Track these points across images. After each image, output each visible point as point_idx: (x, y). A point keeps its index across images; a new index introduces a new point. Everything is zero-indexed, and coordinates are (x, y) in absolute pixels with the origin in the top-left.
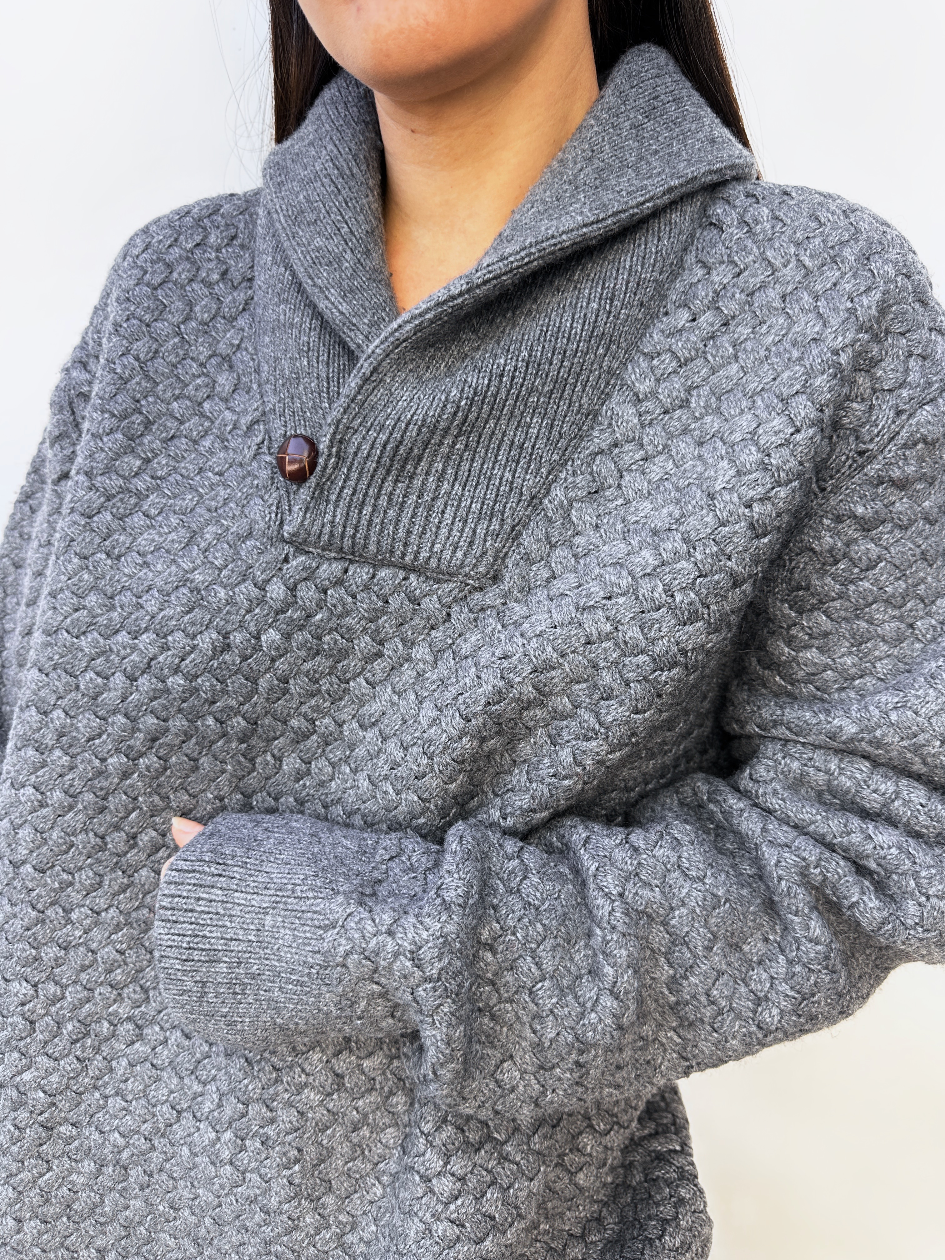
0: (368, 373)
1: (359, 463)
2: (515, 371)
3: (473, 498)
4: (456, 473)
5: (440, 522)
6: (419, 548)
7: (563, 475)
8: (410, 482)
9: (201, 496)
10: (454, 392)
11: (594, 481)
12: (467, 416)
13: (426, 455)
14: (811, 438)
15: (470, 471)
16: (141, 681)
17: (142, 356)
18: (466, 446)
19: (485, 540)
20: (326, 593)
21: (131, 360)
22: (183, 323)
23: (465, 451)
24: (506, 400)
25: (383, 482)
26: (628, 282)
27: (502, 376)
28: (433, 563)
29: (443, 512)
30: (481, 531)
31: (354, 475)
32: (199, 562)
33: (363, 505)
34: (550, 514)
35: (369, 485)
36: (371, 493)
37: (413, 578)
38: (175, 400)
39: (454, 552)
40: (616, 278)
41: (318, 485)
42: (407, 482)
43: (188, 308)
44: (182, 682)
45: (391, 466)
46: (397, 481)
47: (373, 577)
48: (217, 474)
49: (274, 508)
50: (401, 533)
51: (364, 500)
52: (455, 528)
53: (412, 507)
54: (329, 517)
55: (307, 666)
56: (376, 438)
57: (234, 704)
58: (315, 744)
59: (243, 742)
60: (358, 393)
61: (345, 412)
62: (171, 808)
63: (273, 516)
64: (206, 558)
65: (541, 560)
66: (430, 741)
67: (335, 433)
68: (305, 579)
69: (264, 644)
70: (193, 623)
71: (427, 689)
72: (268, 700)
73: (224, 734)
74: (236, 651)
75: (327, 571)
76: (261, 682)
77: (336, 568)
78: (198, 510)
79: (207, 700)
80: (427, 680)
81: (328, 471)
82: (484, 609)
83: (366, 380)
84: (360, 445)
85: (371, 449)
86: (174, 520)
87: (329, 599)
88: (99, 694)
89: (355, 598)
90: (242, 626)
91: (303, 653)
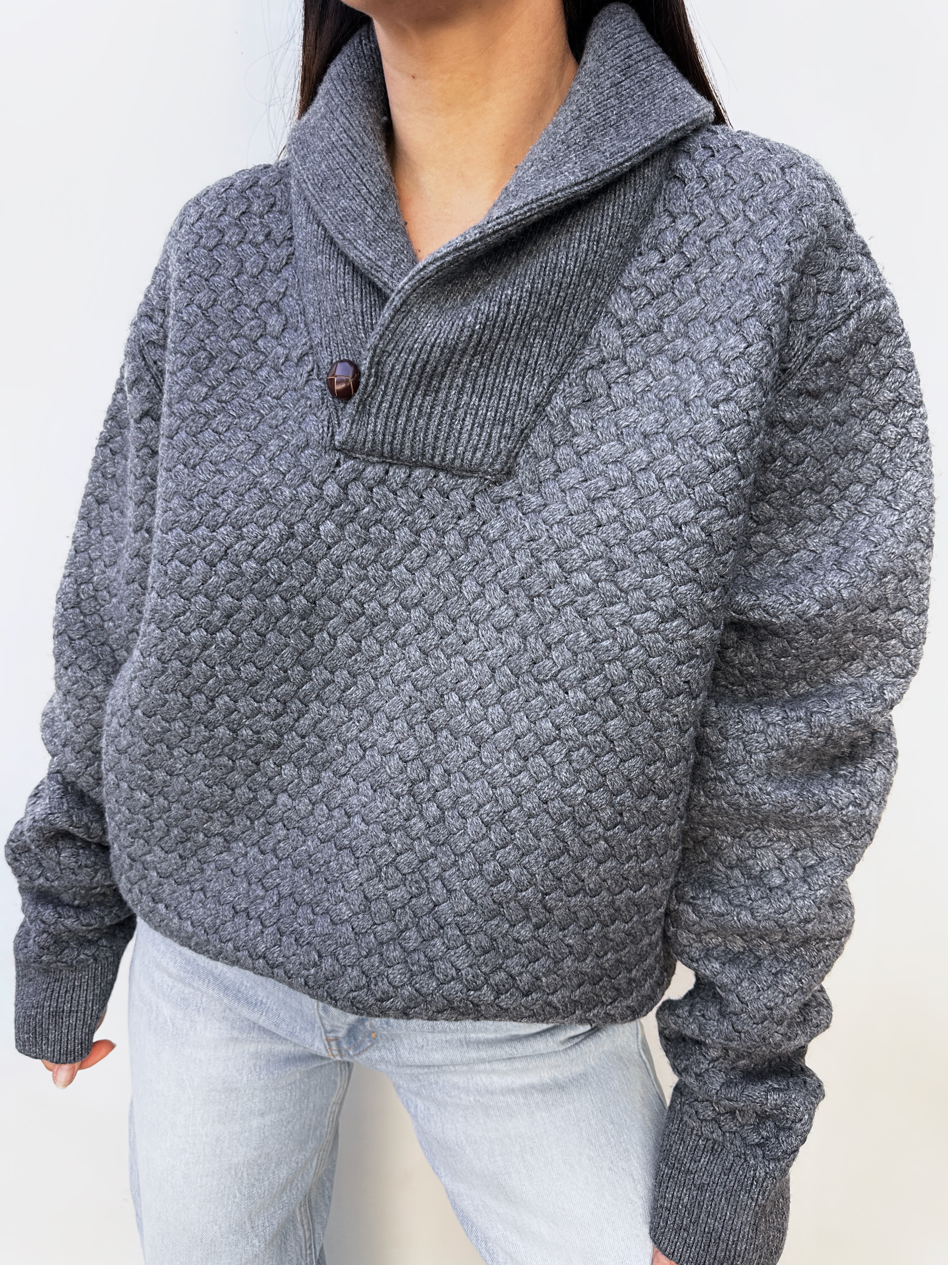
0: (398, 306)
1: (394, 380)
2: (520, 300)
3: (488, 407)
4: (474, 387)
5: (461, 429)
6: (445, 451)
7: (561, 387)
8: (436, 396)
9: (262, 416)
10: (470, 318)
11: (587, 391)
12: (481, 339)
13: (448, 372)
14: (762, 349)
15: (484, 384)
16: (219, 566)
17: (203, 305)
18: (481, 363)
19: (499, 442)
20: (372, 491)
21: (195, 308)
22: (236, 276)
23: (480, 368)
24: (514, 324)
25: (414, 396)
26: (611, 227)
27: (509, 304)
28: (458, 462)
29: (464, 420)
30: (495, 435)
31: (390, 391)
32: (266, 468)
33: (398, 416)
34: (552, 419)
35: (403, 399)
36: (404, 406)
37: (441, 475)
38: (233, 338)
39: (474, 453)
40: (601, 224)
41: (361, 400)
42: (433, 395)
43: (239, 265)
44: (254, 565)
45: (420, 382)
46: (425, 395)
47: (409, 476)
48: (274, 398)
49: (326, 423)
50: (430, 439)
51: (399, 411)
52: (475, 433)
53: (438, 417)
54: (371, 427)
55: (357, 553)
56: (406, 359)
57: (297, 584)
58: (364, 625)
59: (303, 619)
60: (391, 322)
61: (381, 338)
62: (241, 678)
63: (326, 429)
64: (272, 465)
65: (547, 457)
66: (476, 611)
67: (373, 356)
68: (354, 479)
69: (322, 533)
70: (264, 517)
71: (464, 570)
72: (324, 582)
73: (288, 612)
74: (299, 539)
75: (372, 472)
76: (319, 566)
77: (379, 470)
78: (261, 427)
79: (274, 581)
80: (463, 562)
81: (369, 389)
82: (503, 500)
83: (397, 311)
84: (393, 366)
85: (403, 369)
86: (241, 435)
87: (374, 495)
88: (182, 579)
89: (395, 495)
90: (304, 518)
91: (353, 542)
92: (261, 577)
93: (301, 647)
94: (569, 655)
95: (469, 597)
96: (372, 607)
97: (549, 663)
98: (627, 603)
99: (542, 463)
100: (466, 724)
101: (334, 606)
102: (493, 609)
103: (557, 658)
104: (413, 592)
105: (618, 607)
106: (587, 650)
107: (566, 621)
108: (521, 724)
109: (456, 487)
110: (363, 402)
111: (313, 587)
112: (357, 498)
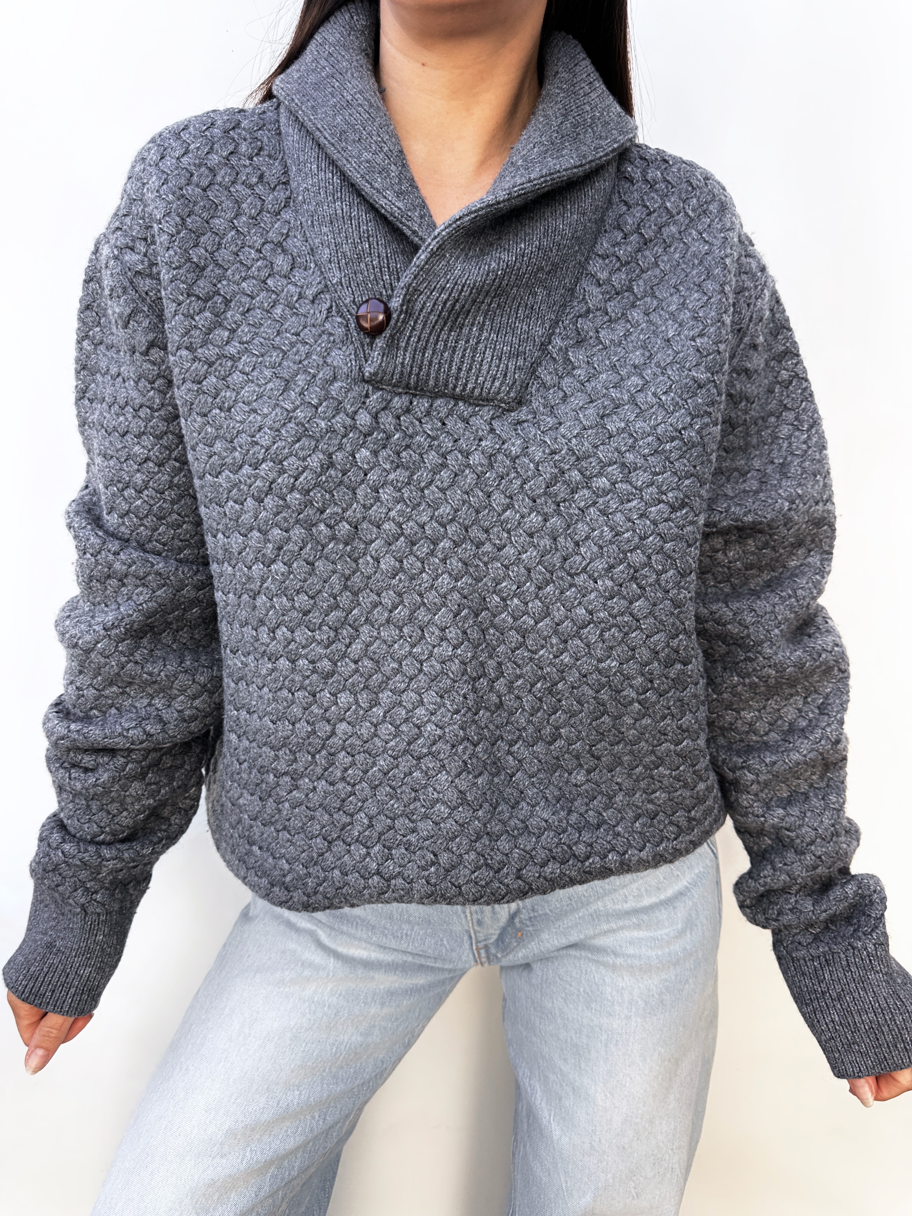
0: (435, 249)
1: (424, 317)
3: (504, 343)
5: (482, 361)
6: (467, 381)
7: (558, 331)
8: (460, 332)
10: (493, 265)
11: (579, 334)
12: (501, 283)
13: (472, 311)
15: (500, 323)
16: (266, 501)
19: (515, 373)
20: (399, 419)
21: (203, 251)
22: (235, 218)
25: (440, 332)
27: (523, 256)
28: (477, 392)
29: (484, 353)
30: (511, 366)
31: (419, 326)
32: (298, 403)
33: (425, 349)
35: (430, 334)
36: (431, 341)
37: (461, 404)
38: (243, 280)
39: (493, 382)
41: (391, 335)
42: (458, 331)
43: (236, 206)
45: (448, 319)
46: (450, 330)
47: (432, 405)
48: (293, 334)
49: (353, 357)
50: (454, 370)
51: (426, 346)
52: (493, 365)
53: (462, 350)
54: (399, 360)
55: (392, 476)
56: (438, 298)
57: (340, 511)
58: (404, 545)
59: (346, 544)
60: (426, 263)
61: (415, 278)
62: (295, 608)
63: (354, 363)
64: (302, 399)
65: (554, 386)
66: (507, 521)
67: (406, 295)
68: (383, 409)
69: (358, 460)
70: (302, 449)
71: (491, 486)
72: (364, 506)
73: (333, 538)
74: (339, 467)
75: (397, 403)
76: (358, 491)
77: (405, 400)
78: (285, 363)
79: (318, 509)
80: (489, 478)
81: (399, 324)
82: (520, 423)
83: (433, 254)
84: (425, 303)
85: (434, 306)
86: (268, 373)
87: (402, 423)
88: (239, 517)
89: (420, 422)
90: (340, 448)
91: (388, 467)
92: (306, 507)
93: (347, 572)
94: (595, 549)
95: (499, 509)
96: (409, 527)
97: (578, 558)
98: (642, 498)
99: (551, 391)
100: (510, 620)
101: (375, 529)
102: (523, 517)
103: (585, 553)
104: (445, 510)
105: (634, 503)
106: (611, 542)
107: (591, 520)
108: (558, 612)
109: (474, 414)
110: (392, 336)
111: (354, 512)
112: (387, 426)
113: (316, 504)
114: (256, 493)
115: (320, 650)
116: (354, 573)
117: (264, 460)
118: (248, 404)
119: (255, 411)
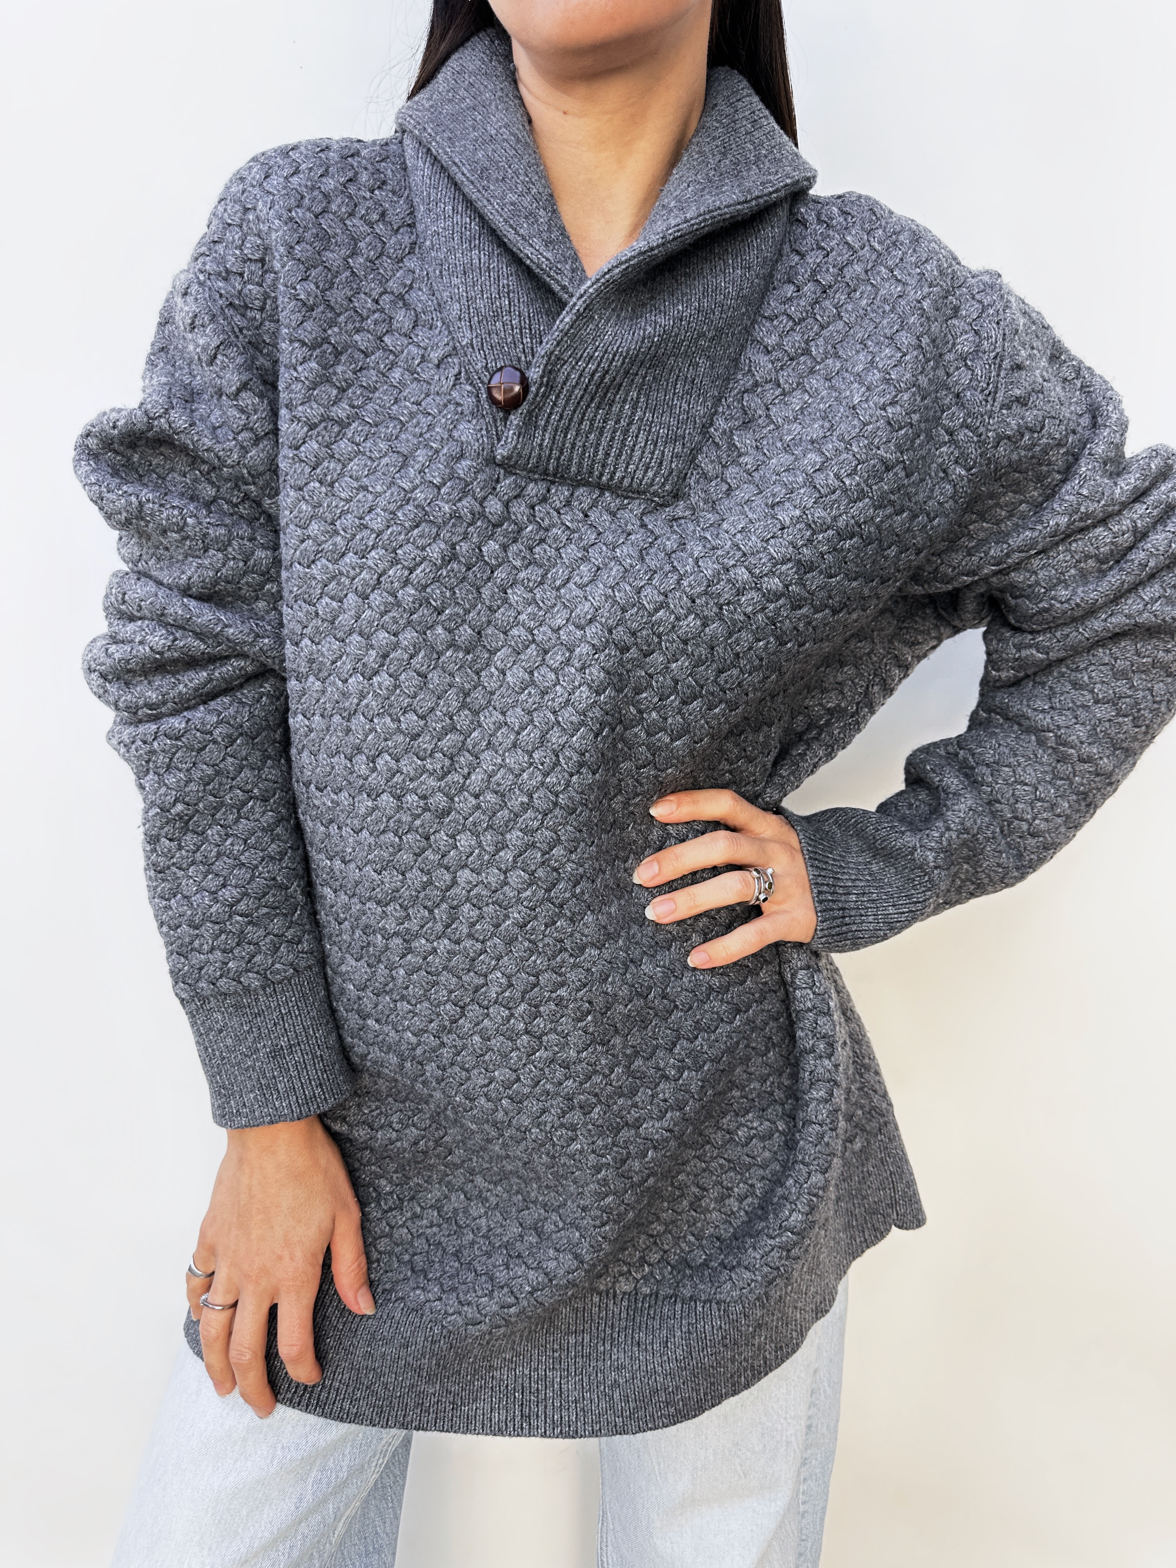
0: (581, 310)
1: (567, 391)
3: (660, 424)
5: (634, 446)
6: (615, 469)
7: (721, 409)
8: (610, 410)
9: (403, 424)
10: (649, 329)
11: (745, 414)
13: (625, 384)
16: (372, 597)
19: (671, 461)
20: (533, 509)
22: (350, 257)
25: (587, 408)
28: (626, 482)
29: (637, 436)
31: (561, 402)
32: (417, 482)
33: (567, 430)
35: (574, 411)
36: (575, 419)
37: (607, 494)
38: (356, 332)
39: (645, 472)
41: (528, 411)
42: (607, 408)
43: (352, 243)
45: (596, 393)
46: (598, 408)
47: (573, 494)
49: (484, 432)
50: (601, 455)
51: (569, 425)
52: (647, 451)
53: (610, 431)
54: (537, 441)
56: (584, 368)
57: (461, 612)
59: (467, 652)
60: (571, 327)
61: (558, 344)
62: (401, 731)
63: (485, 440)
64: (422, 477)
65: (717, 477)
66: (658, 623)
67: (547, 363)
68: (516, 497)
69: (485, 554)
70: (422, 536)
72: (490, 608)
73: (452, 645)
74: (463, 560)
75: (533, 490)
76: (483, 590)
77: (542, 487)
78: (403, 436)
79: (436, 609)
80: (639, 571)
81: (538, 399)
82: (675, 519)
83: (579, 316)
84: (568, 375)
85: (579, 378)
86: (383, 446)
87: (537, 514)
88: (335, 618)
89: (559, 513)
90: (465, 537)
91: (518, 563)
92: (421, 605)
93: (467, 686)
97: (736, 672)
98: (811, 604)
99: (713, 483)
101: (501, 636)
102: (678, 620)
103: (745, 666)
104: (584, 609)
105: (804, 609)
107: (757, 628)
109: (623, 507)
110: (530, 413)
111: (478, 614)
112: (519, 516)
113: (433, 603)
114: (360, 588)
115: (432, 782)
116: (475, 688)
117: (374, 547)
118: (357, 479)
119: (365, 488)
